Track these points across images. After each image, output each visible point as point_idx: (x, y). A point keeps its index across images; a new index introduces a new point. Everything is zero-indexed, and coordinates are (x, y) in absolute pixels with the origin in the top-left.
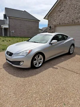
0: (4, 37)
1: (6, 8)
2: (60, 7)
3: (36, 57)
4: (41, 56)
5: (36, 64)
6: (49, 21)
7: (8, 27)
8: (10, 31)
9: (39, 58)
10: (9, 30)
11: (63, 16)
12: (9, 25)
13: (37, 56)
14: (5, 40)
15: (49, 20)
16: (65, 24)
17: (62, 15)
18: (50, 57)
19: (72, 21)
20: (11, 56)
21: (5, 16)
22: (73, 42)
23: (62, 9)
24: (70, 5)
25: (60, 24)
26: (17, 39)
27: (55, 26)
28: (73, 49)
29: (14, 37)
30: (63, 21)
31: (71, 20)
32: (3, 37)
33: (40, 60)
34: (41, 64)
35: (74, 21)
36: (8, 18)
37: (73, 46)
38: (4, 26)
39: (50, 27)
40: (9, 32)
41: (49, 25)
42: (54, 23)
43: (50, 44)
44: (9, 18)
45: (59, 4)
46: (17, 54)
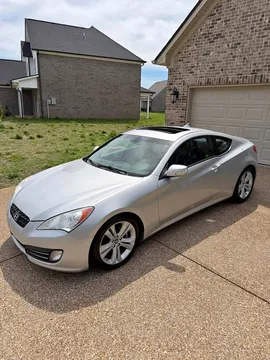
0: (23, 119)
1: (28, 22)
2: (209, 22)
3: (107, 233)
4: (126, 226)
5: (109, 256)
6: (170, 71)
7: (36, 87)
8: (44, 99)
9: (120, 234)
10: (39, 97)
11: (221, 55)
12: (39, 79)
13: (113, 228)
14: (25, 133)
15: (172, 66)
16: (228, 82)
17: (217, 52)
18: (161, 223)
19: (254, 72)
20: (23, 226)
21: (26, 48)
22: (249, 159)
23: (216, 30)
24: (245, 16)
25: (208, 83)
26: (64, 128)
27: (193, 90)
28: (250, 183)
29: (57, 119)
30: (221, 74)
31: (247, 70)
32: (20, 120)
33: (125, 237)
34: (127, 253)
35: (259, 74)
36: (34, 53)
37: (249, 174)
38: (23, 84)
39: (176, 93)
40: (38, 103)
41: (172, 87)
42: (190, 79)
43: (162, 176)
44: (38, 54)
45: (208, 13)
46: (43, 222)
